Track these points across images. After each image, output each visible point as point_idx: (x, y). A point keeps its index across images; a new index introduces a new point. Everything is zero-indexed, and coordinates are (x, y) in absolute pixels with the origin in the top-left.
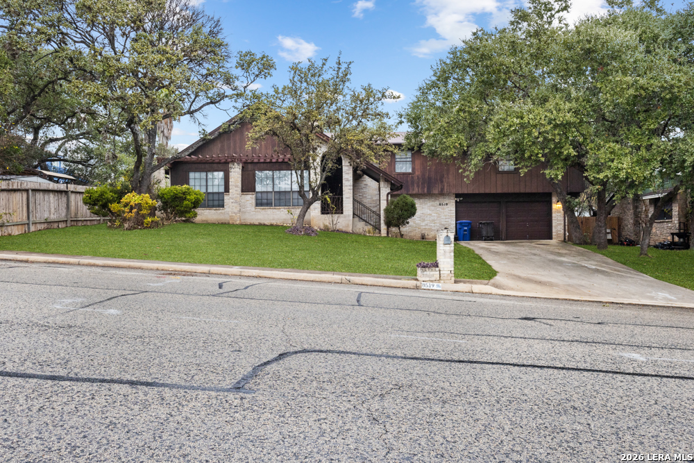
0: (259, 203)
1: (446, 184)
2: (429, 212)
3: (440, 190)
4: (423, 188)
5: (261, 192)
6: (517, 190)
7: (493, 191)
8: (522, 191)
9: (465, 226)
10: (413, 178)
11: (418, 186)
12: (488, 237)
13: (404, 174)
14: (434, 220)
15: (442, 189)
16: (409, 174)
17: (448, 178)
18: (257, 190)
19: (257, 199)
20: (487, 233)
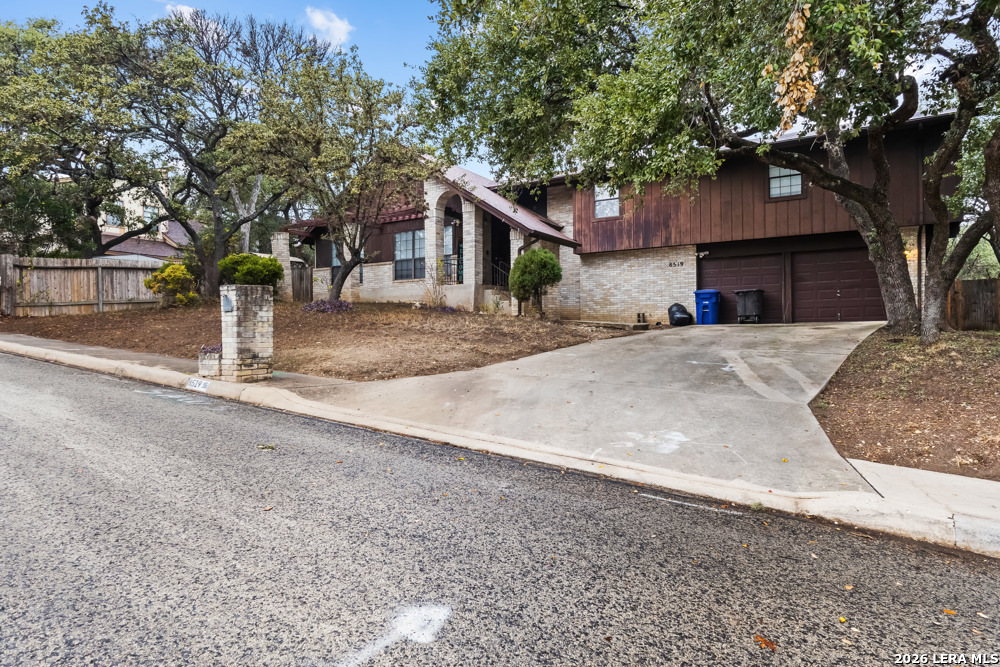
0: (399, 276)
1: (673, 230)
2: (652, 278)
3: (664, 240)
4: (637, 238)
5: (402, 261)
6: (806, 230)
7: (759, 235)
8: (817, 230)
9: (706, 299)
10: (620, 224)
11: (629, 237)
12: (748, 317)
13: (608, 220)
14: (660, 291)
15: (668, 239)
16: (615, 219)
17: (678, 220)
18: (398, 258)
19: (396, 271)
20: (745, 310)
